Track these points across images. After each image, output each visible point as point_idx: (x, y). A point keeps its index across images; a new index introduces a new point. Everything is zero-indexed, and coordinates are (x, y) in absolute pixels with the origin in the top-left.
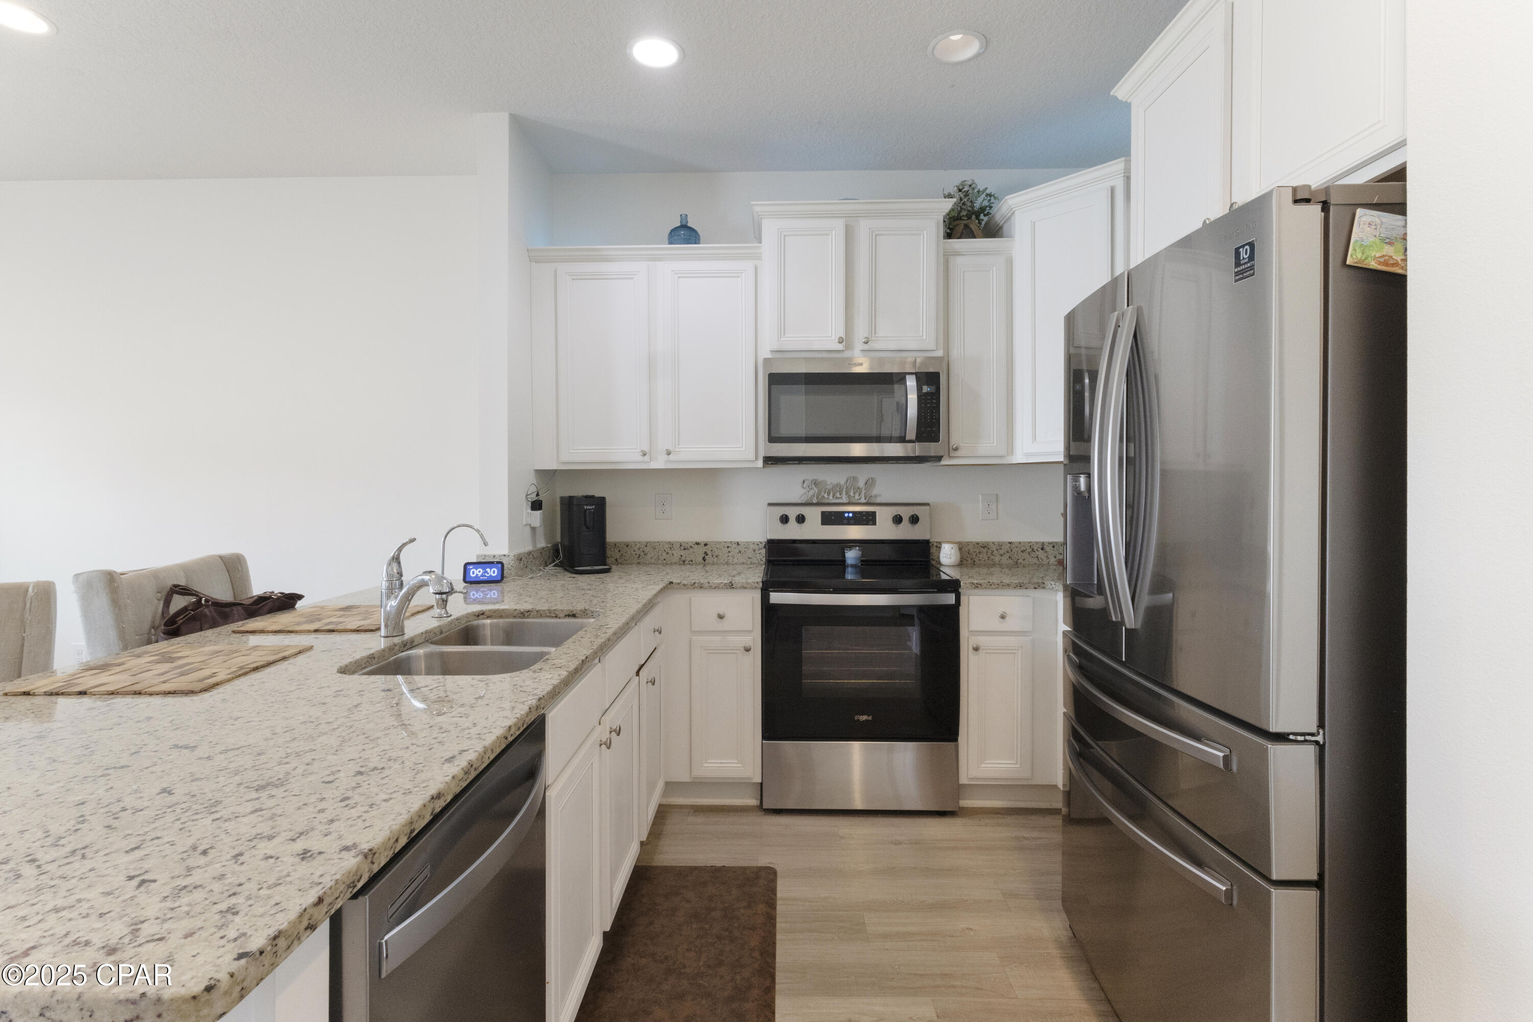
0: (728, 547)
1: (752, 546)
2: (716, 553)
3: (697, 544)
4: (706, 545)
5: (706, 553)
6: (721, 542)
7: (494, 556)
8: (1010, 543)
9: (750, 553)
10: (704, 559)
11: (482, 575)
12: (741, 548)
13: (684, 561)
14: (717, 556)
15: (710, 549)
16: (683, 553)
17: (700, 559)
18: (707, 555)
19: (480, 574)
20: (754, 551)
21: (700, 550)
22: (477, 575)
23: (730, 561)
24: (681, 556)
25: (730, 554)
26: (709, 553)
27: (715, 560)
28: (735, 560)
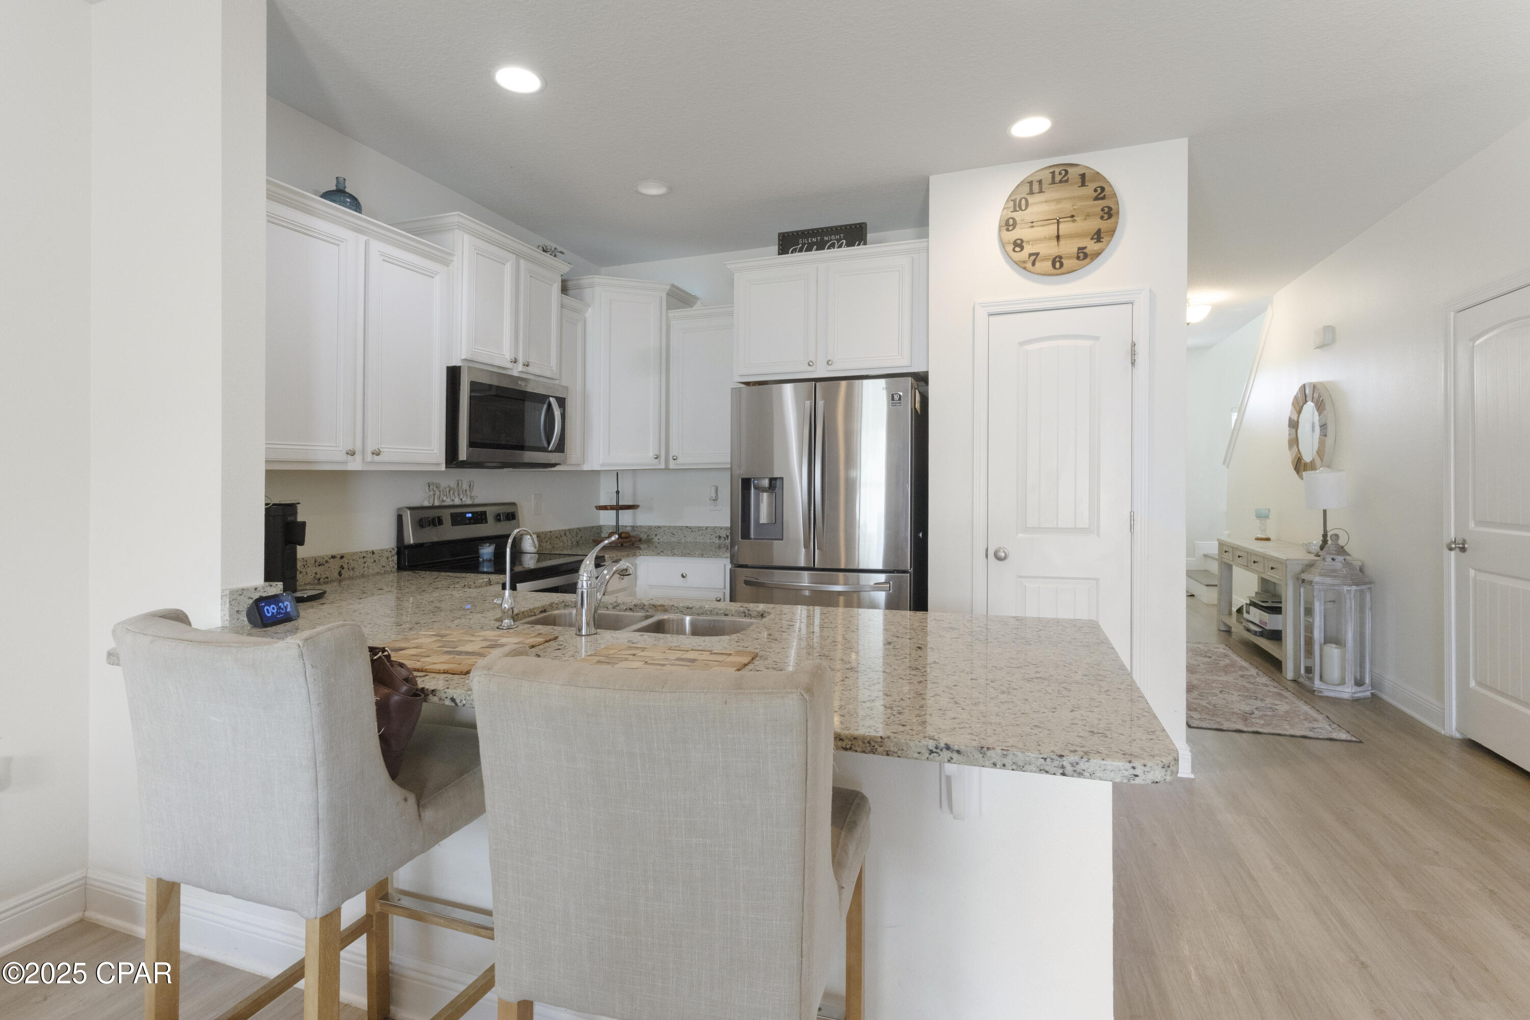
0: (364, 557)
1: (387, 554)
2: (353, 565)
3: (333, 557)
4: (342, 557)
5: (342, 567)
6: (357, 553)
7: (256, 589)
8: (550, 532)
9: (383, 561)
10: (340, 574)
11: (278, 613)
12: (376, 557)
13: (319, 580)
14: (353, 569)
15: (347, 561)
16: (318, 569)
17: (336, 575)
18: (343, 568)
19: (275, 611)
20: (388, 558)
21: (335, 565)
22: (273, 613)
23: (366, 573)
24: (316, 573)
25: (366, 565)
26: (345, 566)
27: (351, 573)
28: (371, 571)
